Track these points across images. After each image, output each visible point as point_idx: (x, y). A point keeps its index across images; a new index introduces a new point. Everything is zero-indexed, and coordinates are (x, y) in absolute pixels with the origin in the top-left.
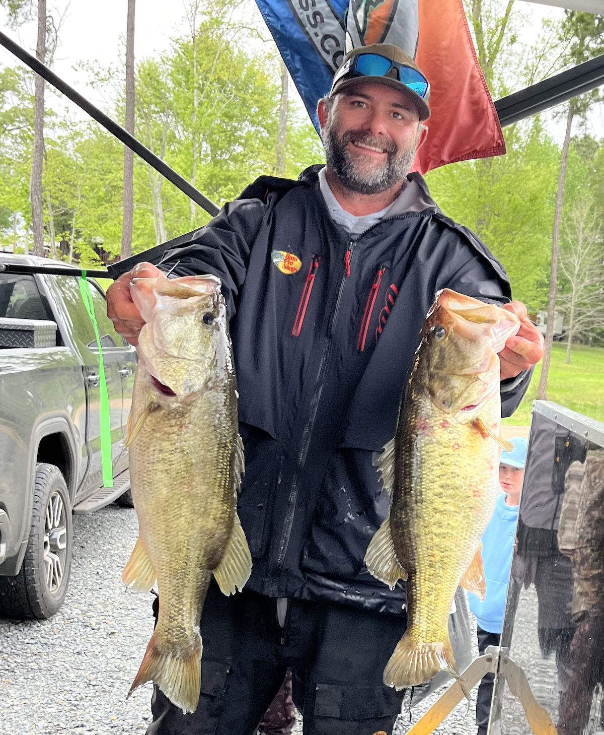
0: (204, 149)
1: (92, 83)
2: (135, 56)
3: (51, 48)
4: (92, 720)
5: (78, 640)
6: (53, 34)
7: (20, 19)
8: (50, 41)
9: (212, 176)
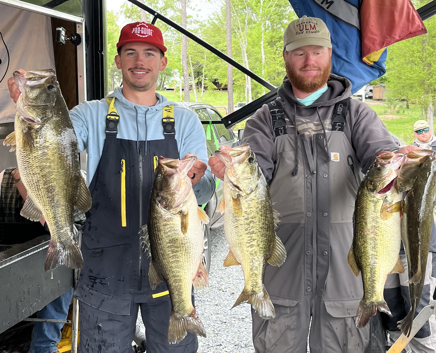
0: (267, 24)
4: (225, 342)
5: (216, 297)
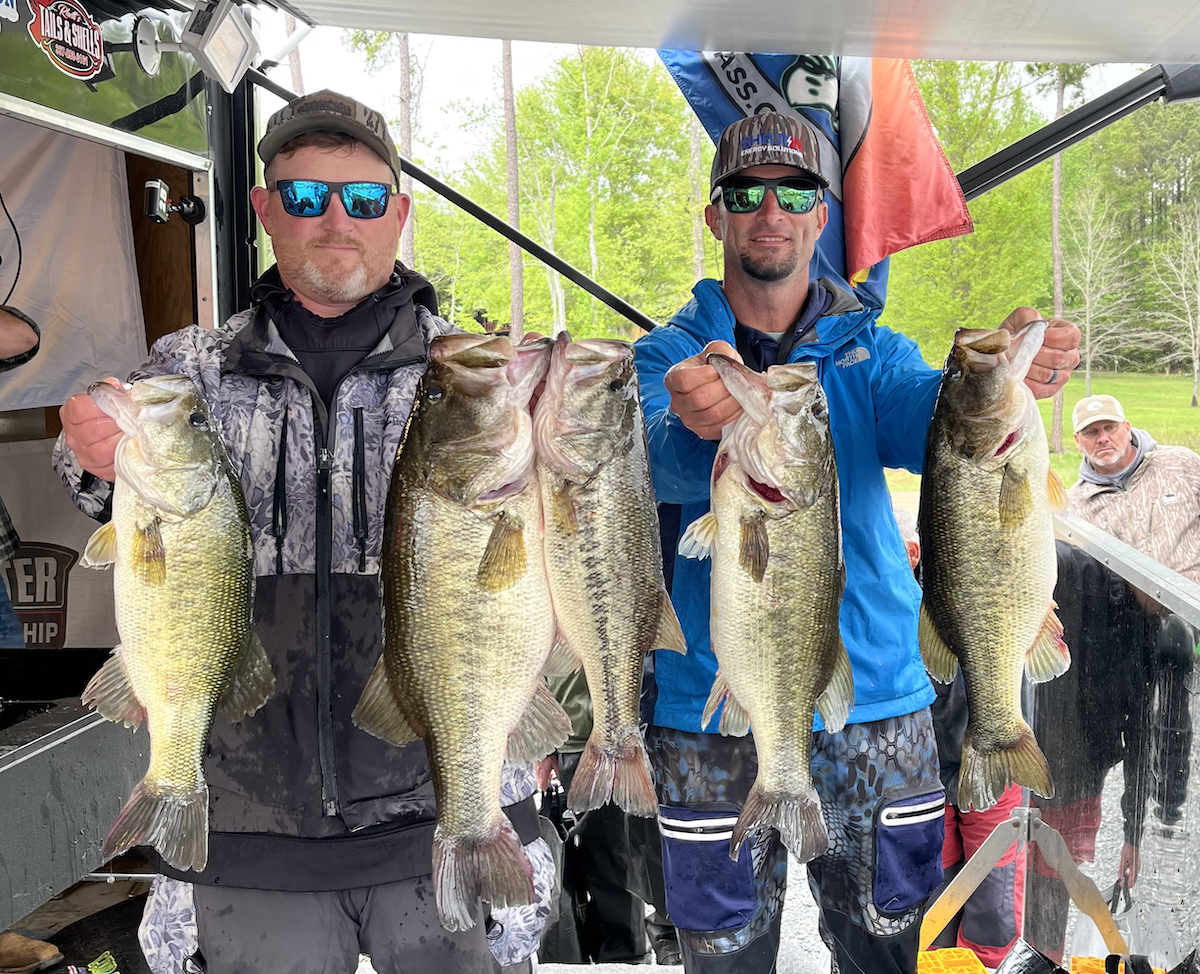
0: (600, 183)
1: (465, 126)
2: (514, 87)
3: (416, 91)
6: (418, 76)
7: (379, 62)
8: (415, 83)
9: (613, 216)
